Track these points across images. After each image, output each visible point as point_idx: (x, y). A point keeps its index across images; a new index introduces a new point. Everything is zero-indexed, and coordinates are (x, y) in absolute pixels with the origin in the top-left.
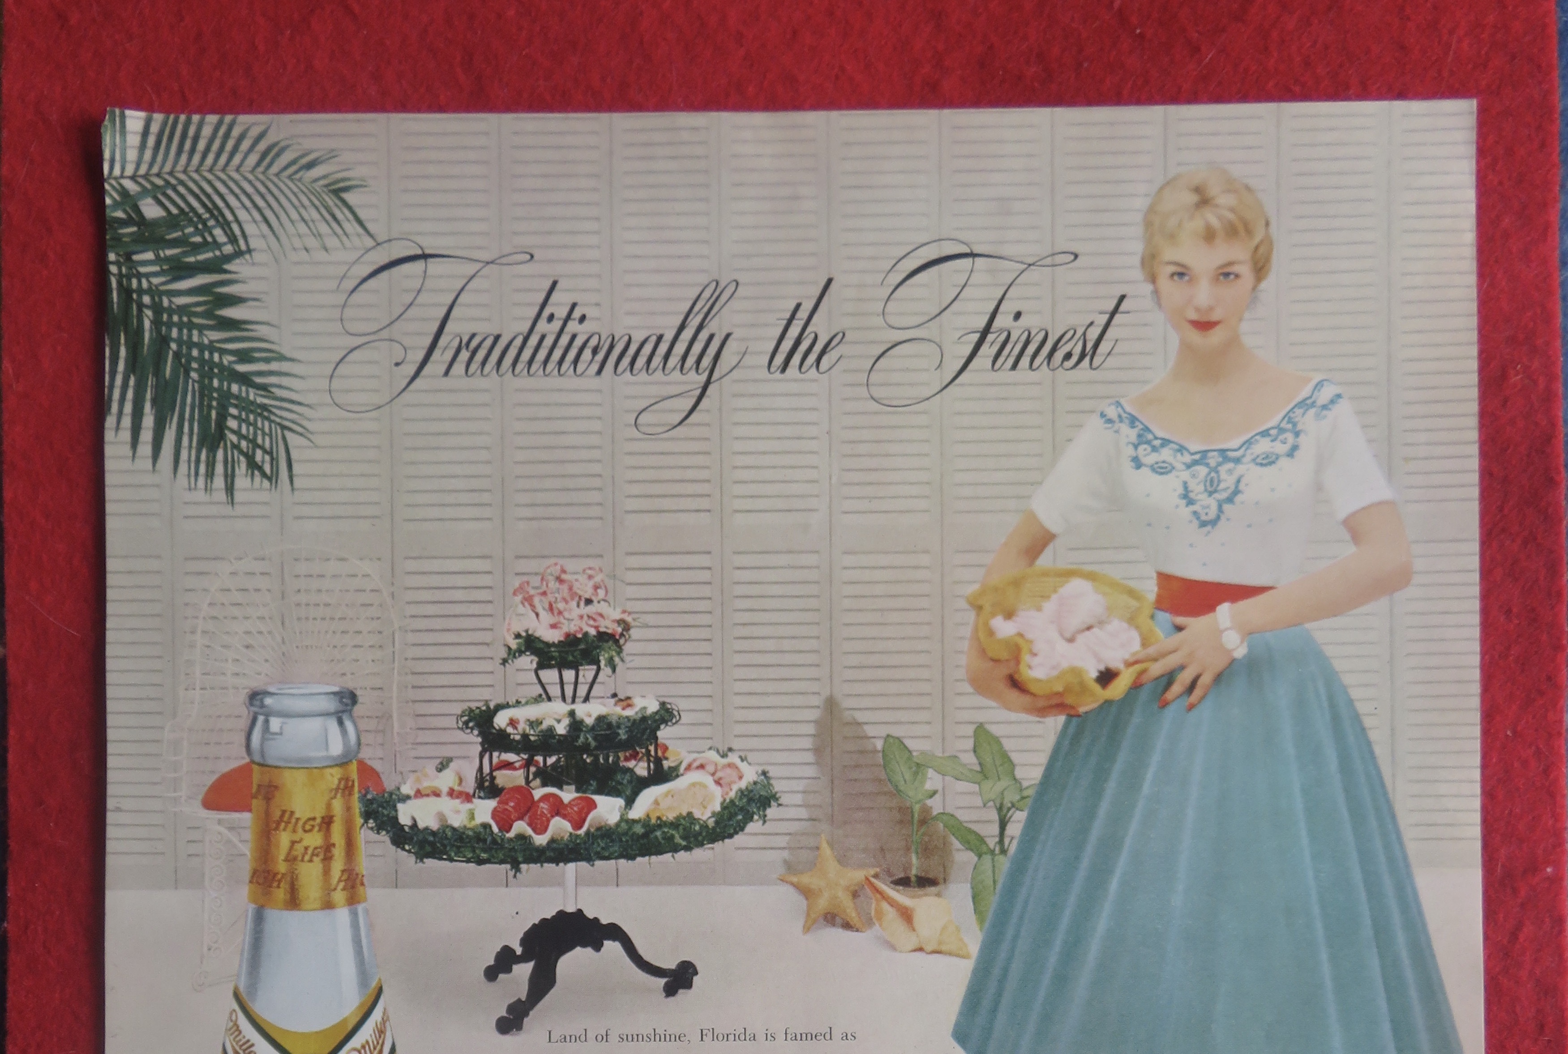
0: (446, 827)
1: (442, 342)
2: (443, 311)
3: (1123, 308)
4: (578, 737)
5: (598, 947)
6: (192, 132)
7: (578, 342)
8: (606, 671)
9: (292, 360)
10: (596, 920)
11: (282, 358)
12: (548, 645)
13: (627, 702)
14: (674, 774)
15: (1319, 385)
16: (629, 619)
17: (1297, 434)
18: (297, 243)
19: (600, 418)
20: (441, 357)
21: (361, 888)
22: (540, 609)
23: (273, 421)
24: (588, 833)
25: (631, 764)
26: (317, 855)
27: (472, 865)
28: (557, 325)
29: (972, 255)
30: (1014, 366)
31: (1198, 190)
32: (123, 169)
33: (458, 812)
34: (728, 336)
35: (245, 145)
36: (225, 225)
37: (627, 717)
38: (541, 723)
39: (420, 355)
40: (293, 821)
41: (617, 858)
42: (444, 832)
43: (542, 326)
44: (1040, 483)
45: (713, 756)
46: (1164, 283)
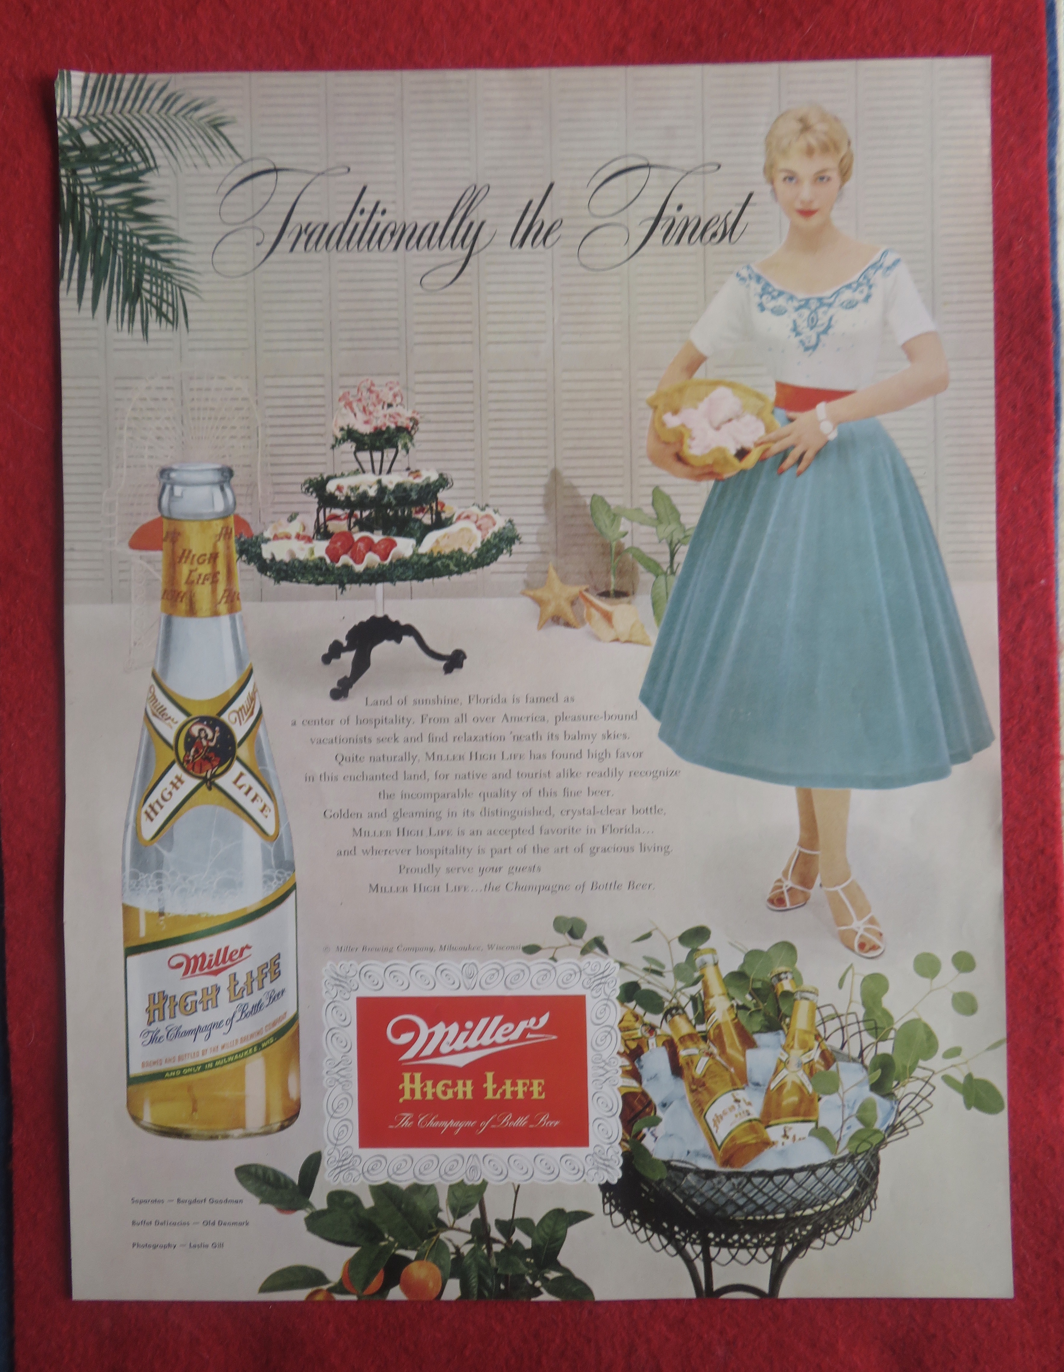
0: (294, 560)
1: (289, 228)
2: (288, 208)
3: (752, 200)
4: (383, 498)
5: (398, 640)
6: (116, 85)
7: (381, 228)
8: (402, 452)
9: (186, 242)
10: (397, 623)
11: (179, 240)
12: (362, 435)
13: (416, 473)
14: (449, 522)
15: (885, 254)
16: (417, 417)
17: (870, 287)
18: (189, 161)
19: (396, 280)
20: (287, 239)
21: (238, 602)
22: (356, 410)
23: (174, 284)
24: (391, 563)
25: (420, 516)
26: (208, 579)
27: (313, 586)
28: (366, 216)
29: (648, 166)
30: (678, 241)
31: (802, 120)
32: (69, 113)
33: (302, 549)
34: (482, 224)
35: (153, 94)
36: (140, 150)
37: (418, 485)
38: (359, 488)
39: (274, 238)
40: (191, 556)
41: (411, 580)
42: (293, 563)
43: (356, 217)
44: (696, 322)
45: (475, 510)
46: (780, 185)
